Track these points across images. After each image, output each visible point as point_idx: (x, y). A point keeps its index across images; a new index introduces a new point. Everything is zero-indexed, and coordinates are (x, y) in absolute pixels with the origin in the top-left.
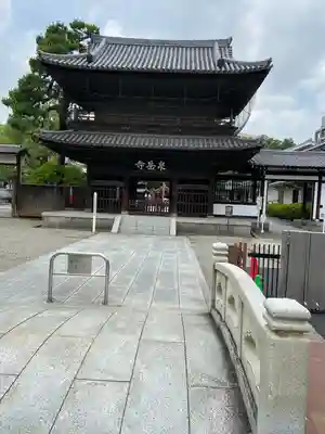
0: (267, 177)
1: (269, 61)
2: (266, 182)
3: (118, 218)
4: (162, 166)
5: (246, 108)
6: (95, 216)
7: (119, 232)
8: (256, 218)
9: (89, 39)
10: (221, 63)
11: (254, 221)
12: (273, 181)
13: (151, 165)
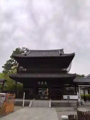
0: (79, 86)
1: (74, 53)
2: (79, 88)
3: (31, 101)
4: (46, 83)
5: (70, 66)
6: (24, 101)
7: (31, 106)
8: (78, 100)
9: (26, 51)
10: (61, 54)
11: (77, 101)
12: (81, 87)
13: (42, 83)
